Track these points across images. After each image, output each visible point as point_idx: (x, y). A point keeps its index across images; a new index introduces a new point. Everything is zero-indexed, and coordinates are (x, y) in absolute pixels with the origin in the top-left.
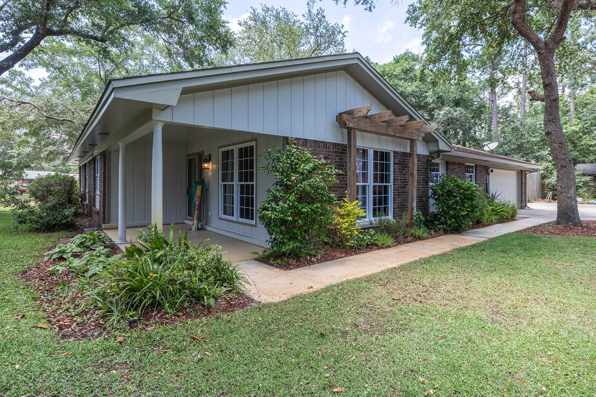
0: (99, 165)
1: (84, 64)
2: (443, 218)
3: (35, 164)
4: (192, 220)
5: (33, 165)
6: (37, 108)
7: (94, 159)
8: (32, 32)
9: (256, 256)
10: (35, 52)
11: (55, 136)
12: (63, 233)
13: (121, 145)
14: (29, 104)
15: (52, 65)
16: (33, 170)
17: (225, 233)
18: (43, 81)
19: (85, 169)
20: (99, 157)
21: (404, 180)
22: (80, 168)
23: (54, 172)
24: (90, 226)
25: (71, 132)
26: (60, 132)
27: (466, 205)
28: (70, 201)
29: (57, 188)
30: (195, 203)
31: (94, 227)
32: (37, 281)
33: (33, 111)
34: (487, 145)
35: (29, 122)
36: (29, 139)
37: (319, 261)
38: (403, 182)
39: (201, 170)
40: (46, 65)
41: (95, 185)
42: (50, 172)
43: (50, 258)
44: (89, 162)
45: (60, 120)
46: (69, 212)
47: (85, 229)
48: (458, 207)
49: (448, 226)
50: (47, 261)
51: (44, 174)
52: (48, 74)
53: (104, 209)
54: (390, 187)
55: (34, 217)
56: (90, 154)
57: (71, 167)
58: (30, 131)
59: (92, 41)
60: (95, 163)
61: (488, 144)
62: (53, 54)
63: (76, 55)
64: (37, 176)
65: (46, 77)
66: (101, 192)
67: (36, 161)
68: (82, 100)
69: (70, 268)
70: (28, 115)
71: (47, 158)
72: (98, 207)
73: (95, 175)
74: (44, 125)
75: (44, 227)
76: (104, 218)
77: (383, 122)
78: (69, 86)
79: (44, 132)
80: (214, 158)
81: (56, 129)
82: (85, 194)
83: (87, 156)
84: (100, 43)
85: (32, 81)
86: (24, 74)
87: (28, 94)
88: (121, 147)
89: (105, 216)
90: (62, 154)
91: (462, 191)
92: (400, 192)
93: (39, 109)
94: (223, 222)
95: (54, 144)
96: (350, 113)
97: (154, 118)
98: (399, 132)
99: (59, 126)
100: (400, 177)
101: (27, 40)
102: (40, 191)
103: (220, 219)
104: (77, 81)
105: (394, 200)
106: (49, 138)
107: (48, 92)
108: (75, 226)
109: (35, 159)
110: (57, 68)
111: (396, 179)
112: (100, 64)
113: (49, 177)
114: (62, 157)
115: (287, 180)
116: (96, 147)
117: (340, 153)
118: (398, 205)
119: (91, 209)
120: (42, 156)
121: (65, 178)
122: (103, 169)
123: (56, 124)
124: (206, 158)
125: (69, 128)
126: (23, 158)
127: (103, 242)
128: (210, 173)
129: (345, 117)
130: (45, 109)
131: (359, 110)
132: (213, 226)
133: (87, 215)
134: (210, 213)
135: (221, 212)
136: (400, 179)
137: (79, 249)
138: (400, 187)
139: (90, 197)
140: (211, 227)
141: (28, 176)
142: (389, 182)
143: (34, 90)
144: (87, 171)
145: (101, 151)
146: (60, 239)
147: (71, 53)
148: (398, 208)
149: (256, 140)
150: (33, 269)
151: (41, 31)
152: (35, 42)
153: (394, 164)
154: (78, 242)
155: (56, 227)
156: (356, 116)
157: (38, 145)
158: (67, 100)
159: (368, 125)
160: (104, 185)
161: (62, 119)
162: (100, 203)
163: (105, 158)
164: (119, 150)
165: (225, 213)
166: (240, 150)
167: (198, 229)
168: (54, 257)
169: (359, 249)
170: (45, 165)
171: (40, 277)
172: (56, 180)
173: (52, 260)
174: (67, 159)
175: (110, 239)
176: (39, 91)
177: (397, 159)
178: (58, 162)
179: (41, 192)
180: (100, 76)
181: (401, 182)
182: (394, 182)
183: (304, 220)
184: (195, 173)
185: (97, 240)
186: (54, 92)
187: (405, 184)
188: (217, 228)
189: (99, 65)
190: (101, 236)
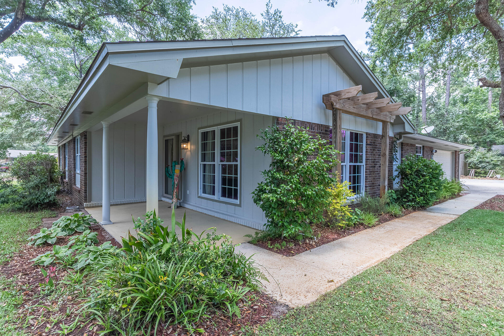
0: (79, 146)
1: (60, 54)
2: (411, 196)
3: (17, 144)
4: (172, 199)
5: (15, 145)
6: (17, 92)
7: (74, 140)
8: (10, 17)
9: (250, 239)
10: (14, 38)
11: (34, 119)
12: (46, 213)
13: (104, 124)
14: (10, 89)
15: (31, 54)
16: (15, 149)
17: (205, 212)
18: (22, 68)
19: (65, 149)
20: (79, 137)
21: (375, 160)
22: (59, 148)
23: (35, 152)
24: (72, 204)
25: (49, 115)
26: (39, 115)
27: (434, 184)
28: (52, 180)
29: (39, 168)
30: (174, 182)
31: (76, 205)
32: (19, 277)
33: (14, 94)
34: (424, 128)
35: (11, 105)
36: (11, 121)
37: (318, 245)
38: (374, 162)
39: (179, 149)
40: (26, 54)
41: (75, 164)
42: (31, 151)
43: (34, 244)
44: (69, 142)
45: (39, 104)
46: (51, 191)
47: (67, 208)
48: (427, 186)
49: (416, 203)
50: (31, 248)
51: (25, 153)
52: (27, 62)
53: (86, 188)
54: (362, 167)
55: (16, 196)
56: (70, 134)
57: (49, 147)
58: (12, 114)
59: (70, 29)
60: (74, 143)
61: (426, 127)
62: (32, 44)
63: (53, 46)
64: (19, 155)
65: (25, 64)
66: (83, 171)
67: (17, 141)
68: (60, 86)
69: (57, 259)
70: (9, 99)
71: (28, 139)
72: (78, 185)
73: (75, 154)
74: (24, 109)
75: (26, 207)
76: (86, 197)
77: (364, 104)
78: (47, 74)
79: (25, 115)
80: (192, 138)
81: (35, 112)
82: (64, 173)
83: (67, 137)
84: (77, 31)
85: (12, 67)
86: (5, 61)
87: (9, 80)
88: (104, 127)
89: (86, 195)
90: (41, 135)
91: (431, 170)
92: (371, 172)
93: (20, 93)
94: (203, 200)
95: (34, 126)
96: (337, 94)
97: (149, 92)
98: (376, 114)
99: (38, 110)
100: (372, 157)
101: (6, 25)
102: (22, 170)
103: (199, 197)
104: (54, 69)
105: (366, 179)
106: (29, 120)
107: (27, 78)
108: (57, 205)
109: (17, 139)
110: (35, 57)
111: (368, 159)
112: (76, 54)
113: (30, 156)
114: (41, 138)
115: (287, 161)
116: (76, 127)
117: (323, 133)
118: (369, 184)
119: (71, 187)
120: (23, 137)
121: (46, 157)
122: (83, 149)
123: (36, 107)
124: (185, 139)
125: (48, 111)
126: (6, 139)
127: (88, 224)
128: (188, 153)
129: (333, 98)
130: (25, 93)
131: (347, 91)
132: (191, 204)
133: (68, 193)
134: (188, 191)
135: (201, 191)
136: (372, 159)
137: (64, 233)
138: (371, 167)
139: (70, 176)
140: (189, 204)
141: (10, 155)
142: (362, 162)
143: (14, 76)
144: (67, 150)
145: (81, 132)
146: (44, 220)
147: (48, 43)
148: (370, 186)
149: (240, 120)
150: (16, 258)
151: (19, 17)
152: (15, 26)
153: (367, 144)
154: (62, 224)
155: (39, 207)
156: (343, 97)
157: (19, 127)
158: (46, 86)
159: (352, 107)
160: (86, 164)
161: (41, 103)
162: (81, 182)
163: (86, 138)
164: (101, 130)
165: (204, 192)
166: (222, 131)
167: (178, 207)
168: (38, 242)
169: (348, 229)
170: (26, 145)
171: (23, 270)
172: (38, 159)
173: (35, 246)
174: (46, 140)
175: (95, 220)
176: (19, 77)
177: (369, 140)
178: (37, 142)
179: (23, 172)
180: (75, 65)
181: (372, 162)
182: (366, 162)
183: (306, 203)
184: (172, 153)
185: (82, 221)
186: (33, 78)
187: (375, 163)
188: (197, 207)
189: (74, 55)
190: (86, 217)
